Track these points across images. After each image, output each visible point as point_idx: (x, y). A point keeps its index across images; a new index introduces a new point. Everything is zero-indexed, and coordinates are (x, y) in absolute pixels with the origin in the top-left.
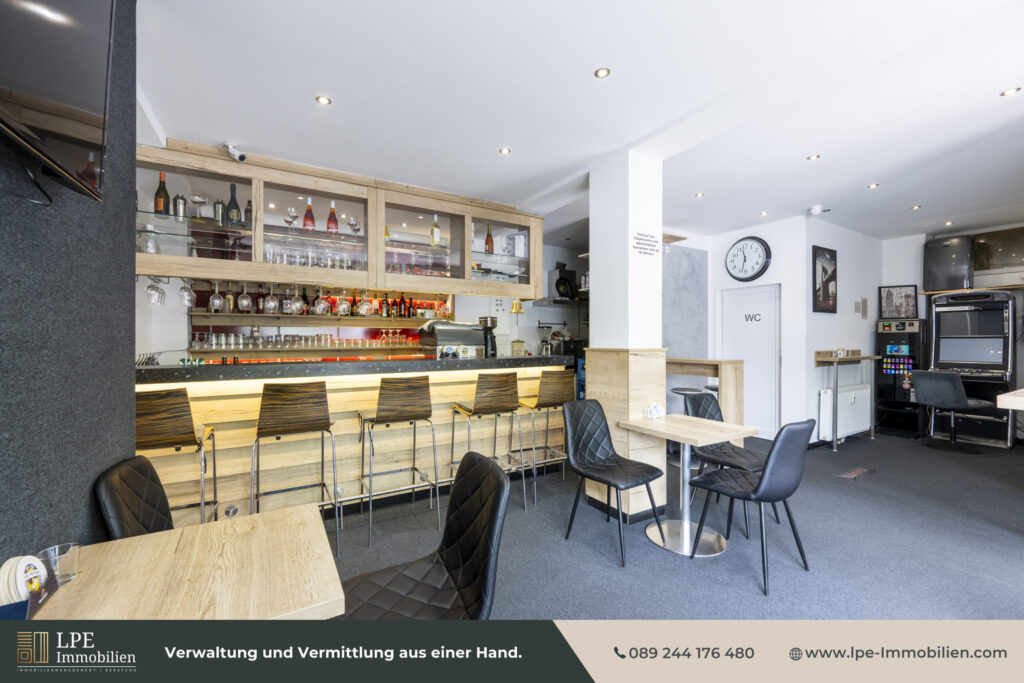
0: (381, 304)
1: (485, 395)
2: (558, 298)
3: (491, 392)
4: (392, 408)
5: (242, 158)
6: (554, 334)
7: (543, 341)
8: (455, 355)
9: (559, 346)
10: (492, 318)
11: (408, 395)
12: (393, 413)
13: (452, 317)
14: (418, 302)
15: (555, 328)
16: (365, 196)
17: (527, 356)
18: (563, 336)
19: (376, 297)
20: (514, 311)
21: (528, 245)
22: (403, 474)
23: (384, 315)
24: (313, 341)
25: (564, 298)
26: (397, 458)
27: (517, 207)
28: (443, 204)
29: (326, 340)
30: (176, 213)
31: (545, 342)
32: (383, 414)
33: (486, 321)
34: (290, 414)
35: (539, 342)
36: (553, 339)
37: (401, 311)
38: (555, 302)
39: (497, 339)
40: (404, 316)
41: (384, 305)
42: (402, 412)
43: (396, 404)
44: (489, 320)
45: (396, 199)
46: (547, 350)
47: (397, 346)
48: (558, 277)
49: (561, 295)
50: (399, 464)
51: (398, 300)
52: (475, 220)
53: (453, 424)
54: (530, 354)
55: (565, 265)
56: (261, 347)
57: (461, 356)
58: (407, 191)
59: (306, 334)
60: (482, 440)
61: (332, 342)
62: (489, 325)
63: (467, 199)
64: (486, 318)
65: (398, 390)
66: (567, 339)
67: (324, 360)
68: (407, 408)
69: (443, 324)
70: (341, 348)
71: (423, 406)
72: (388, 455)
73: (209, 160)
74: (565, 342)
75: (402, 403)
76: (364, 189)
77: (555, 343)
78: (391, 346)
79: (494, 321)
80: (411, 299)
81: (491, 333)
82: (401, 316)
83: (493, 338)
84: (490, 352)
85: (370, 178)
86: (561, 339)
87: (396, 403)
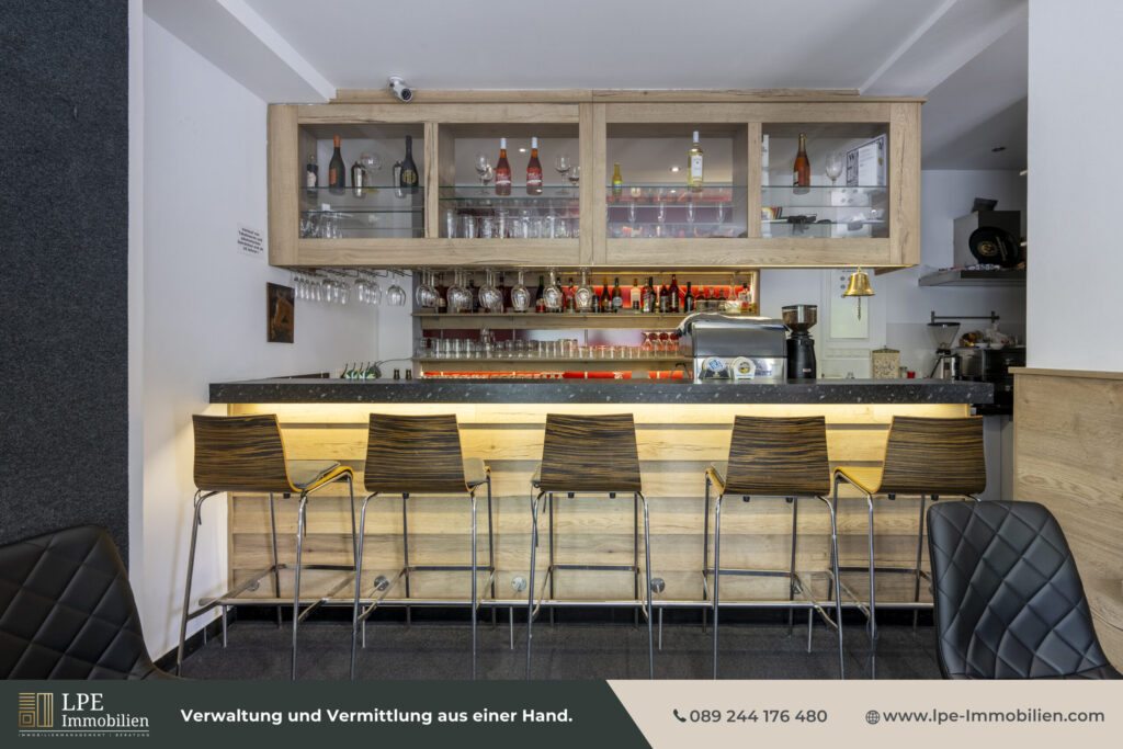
0: (643, 292)
1: (749, 458)
2: (975, 266)
3: (762, 453)
4: (566, 467)
5: (406, 94)
6: (966, 336)
7: (939, 351)
8: (724, 375)
9: (975, 360)
10: (807, 308)
11: (594, 448)
12: (568, 477)
13: (755, 310)
14: (701, 288)
15: (967, 326)
16: (574, 120)
17: (905, 381)
18: (987, 341)
19: (636, 285)
20: (852, 291)
21: (885, 162)
22: (619, 574)
23: (646, 309)
24: (551, 348)
25: (988, 267)
26: (610, 545)
27: (861, 90)
28: (708, 108)
29: (567, 347)
30: (354, 186)
31: (944, 351)
32: (550, 476)
33: (795, 313)
34: (405, 464)
35: (933, 352)
36: (963, 346)
37: (671, 304)
38: (966, 274)
39: (817, 347)
40: (677, 310)
41: (647, 294)
42: (583, 476)
43: (571, 461)
44: (800, 311)
45: (625, 115)
46: (947, 366)
47: (666, 357)
48: (975, 226)
49: (982, 259)
50: (612, 556)
51: (668, 286)
52: (768, 128)
53: (708, 499)
54: (911, 375)
55: (995, 203)
56: (489, 356)
57: (738, 376)
58: (646, 100)
59: (551, 340)
60: (770, 537)
61: (576, 351)
62: (801, 319)
63: (755, 94)
64: (795, 307)
65: (575, 436)
66: (996, 346)
67: (566, 376)
68: (594, 471)
69: (709, 319)
70: (586, 358)
71: (623, 470)
72: (595, 538)
73: (376, 107)
74: (991, 353)
75: (585, 460)
76: (574, 109)
77: (967, 354)
78: (656, 357)
79: (811, 312)
80: (689, 284)
81: (806, 334)
82: (671, 310)
83: (809, 345)
84: (802, 370)
85: (585, 91)
86: (982, 345)
87: (571, 459)
